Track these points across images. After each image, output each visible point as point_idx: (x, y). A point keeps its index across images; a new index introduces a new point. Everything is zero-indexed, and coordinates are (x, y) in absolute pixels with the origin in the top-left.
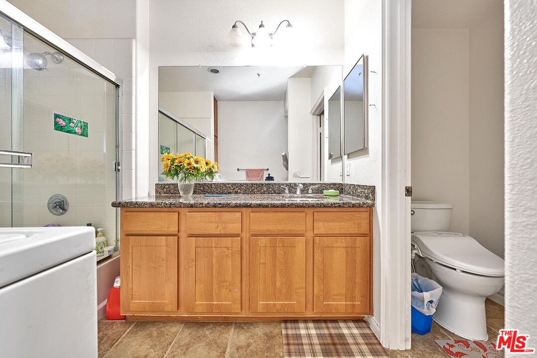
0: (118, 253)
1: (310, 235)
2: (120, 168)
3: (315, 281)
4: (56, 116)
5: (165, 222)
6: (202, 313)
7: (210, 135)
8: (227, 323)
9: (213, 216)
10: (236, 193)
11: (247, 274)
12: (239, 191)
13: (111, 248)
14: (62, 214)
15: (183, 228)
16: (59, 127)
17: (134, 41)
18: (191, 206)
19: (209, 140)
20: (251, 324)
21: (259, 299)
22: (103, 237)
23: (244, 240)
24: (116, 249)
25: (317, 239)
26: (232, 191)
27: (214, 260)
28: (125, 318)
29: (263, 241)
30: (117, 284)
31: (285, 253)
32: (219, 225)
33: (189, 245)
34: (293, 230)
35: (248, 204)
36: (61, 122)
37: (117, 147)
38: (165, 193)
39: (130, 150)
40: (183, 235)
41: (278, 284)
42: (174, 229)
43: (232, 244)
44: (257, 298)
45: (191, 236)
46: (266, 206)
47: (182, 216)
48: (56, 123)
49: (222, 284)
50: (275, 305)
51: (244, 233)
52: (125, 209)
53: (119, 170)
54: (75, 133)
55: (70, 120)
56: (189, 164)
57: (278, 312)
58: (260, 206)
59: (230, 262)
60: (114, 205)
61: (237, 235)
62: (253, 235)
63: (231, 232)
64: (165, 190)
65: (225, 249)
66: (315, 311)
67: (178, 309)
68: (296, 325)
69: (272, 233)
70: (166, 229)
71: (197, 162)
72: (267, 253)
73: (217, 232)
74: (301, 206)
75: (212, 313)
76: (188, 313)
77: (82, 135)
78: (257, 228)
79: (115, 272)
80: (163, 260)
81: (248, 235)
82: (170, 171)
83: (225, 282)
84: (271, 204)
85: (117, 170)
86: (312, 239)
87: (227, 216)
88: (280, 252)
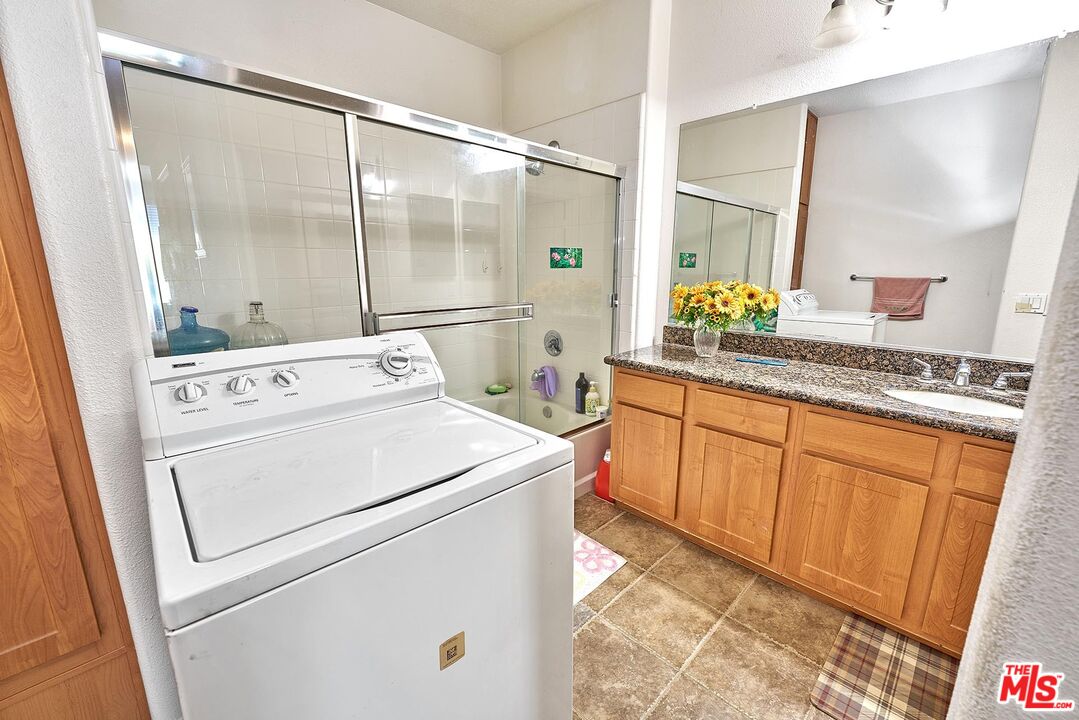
0: (610, 417)
1: (943, 485)
2: (617, 302)
3: (936, 578)
4: (553, 250)
5: (668, 397)
6: (707, 538)
7: (787, 205)
8: (746, 569)
9: (738, 403)
10: (803, 358)
11: (789, 511)
12: (809, 356)
13: (604, 409)
14: (557, 355)
15: (690, 410)
16: (555, 264)
17: (644, 96)
18: (705, 381)
19: (785, 215)
20: (788, 589)
21: (803, 557)
22: (595, 393)
23: (790, 453)
24: (609, 412)
25: (961, 501)
26: (793, 353)
27: (733, 471)
28: (614, 501)
29: (825, 468)
30: (607, 458)
31: (872, 503)
32: (747, 419)
33: (697, 438)
34: (898, 466)
35: (804, 398)
36: (557, 256)
37: (615, 271)
38: (676, 342)
39: (631, 276)
40: (690, 421)
41: (847, 550)
42: (677, 410)
43: (765, 455)
44: (801, 556)
45: (700, 425)
46: (843, 407)
47: (690, 393)
48: (552, 259)
49: (742, 510)
50: (834, 580)
51: (791, 443)
52: (619, 369)
53: (616, 306)
54: (570, 266)
55: (564, 251)
56: (713, 306)
57: (839, 593)
58: (829, 404)
59: (758, 482)
60: (607, 361)
61: (777, 445)
62: (807, 452)
63: (766, 435)
64: (677, 337)
65: (753, 461)
66: (925, 629)
67: (675, 518)
68: (877, 632)
69: (849, 458)
70: (666, 407)
71: (725, 303)
72: (833, 489)
73: (742, 429)
74: (926, 424)
75: (722, 543)
76: (689, 530)
77: (576, 266)
78: (815, 441)
79: (605, 444)
80: (661, 448)
81: (798, 450)
82: (682, 313)
83: (748, 508)
84: (853, 406)
85: (614, 306)
86: (947, 498)
87: (761, 408)
88: (860, 496)
